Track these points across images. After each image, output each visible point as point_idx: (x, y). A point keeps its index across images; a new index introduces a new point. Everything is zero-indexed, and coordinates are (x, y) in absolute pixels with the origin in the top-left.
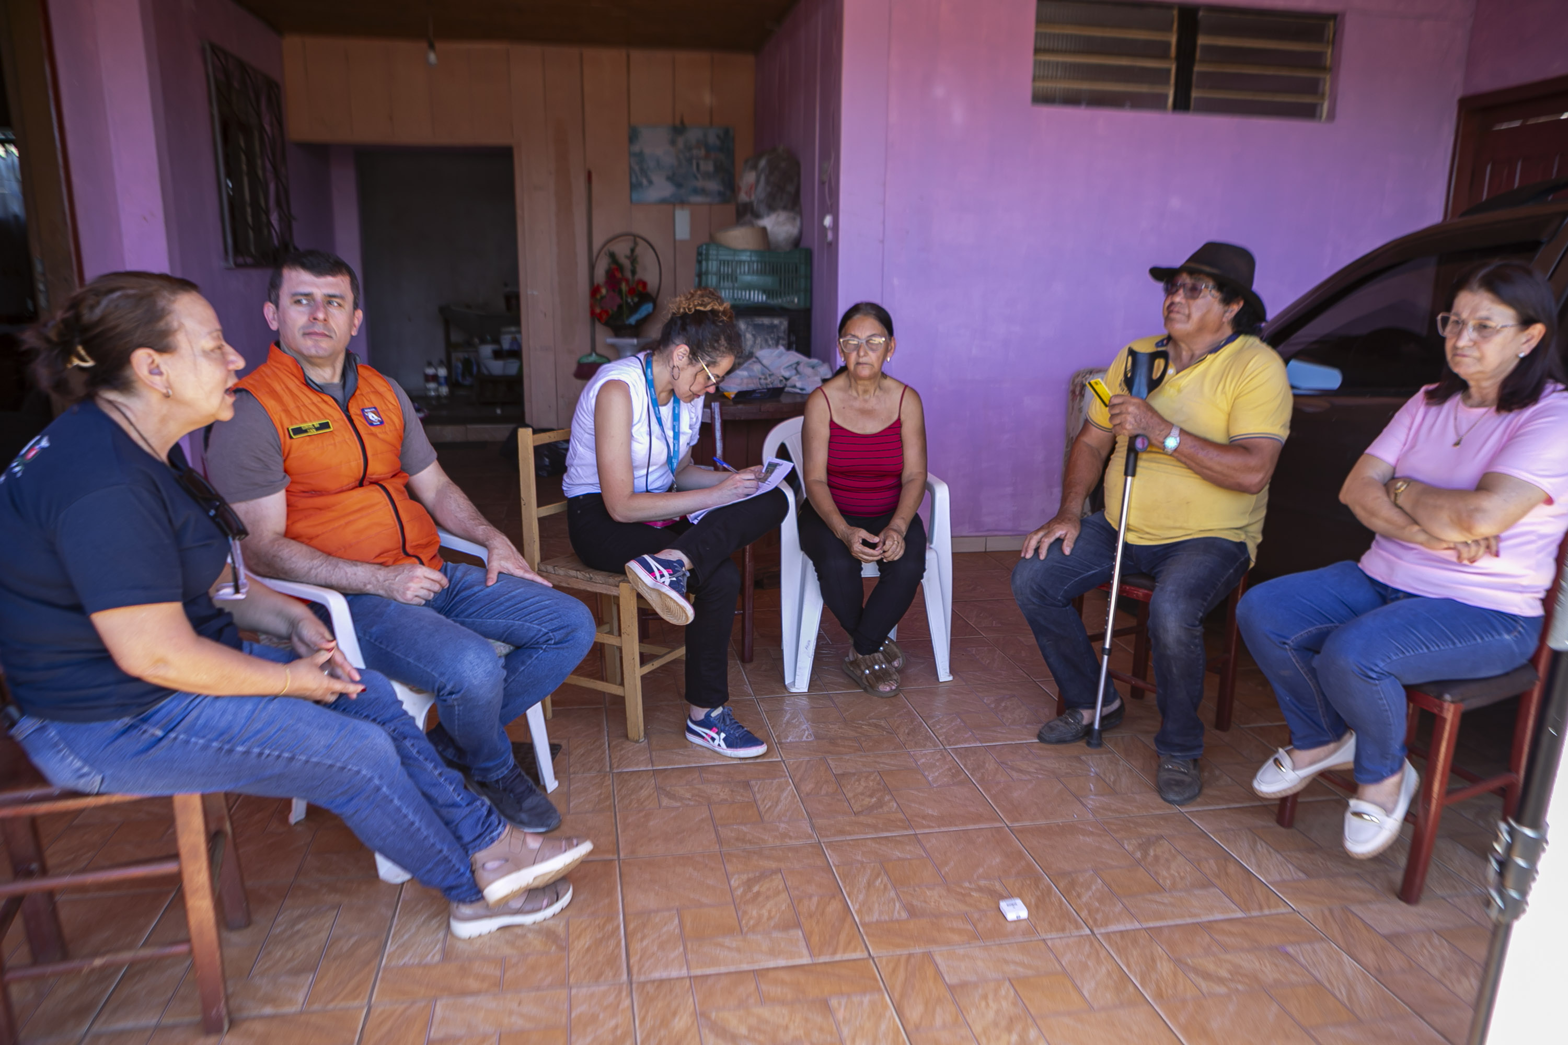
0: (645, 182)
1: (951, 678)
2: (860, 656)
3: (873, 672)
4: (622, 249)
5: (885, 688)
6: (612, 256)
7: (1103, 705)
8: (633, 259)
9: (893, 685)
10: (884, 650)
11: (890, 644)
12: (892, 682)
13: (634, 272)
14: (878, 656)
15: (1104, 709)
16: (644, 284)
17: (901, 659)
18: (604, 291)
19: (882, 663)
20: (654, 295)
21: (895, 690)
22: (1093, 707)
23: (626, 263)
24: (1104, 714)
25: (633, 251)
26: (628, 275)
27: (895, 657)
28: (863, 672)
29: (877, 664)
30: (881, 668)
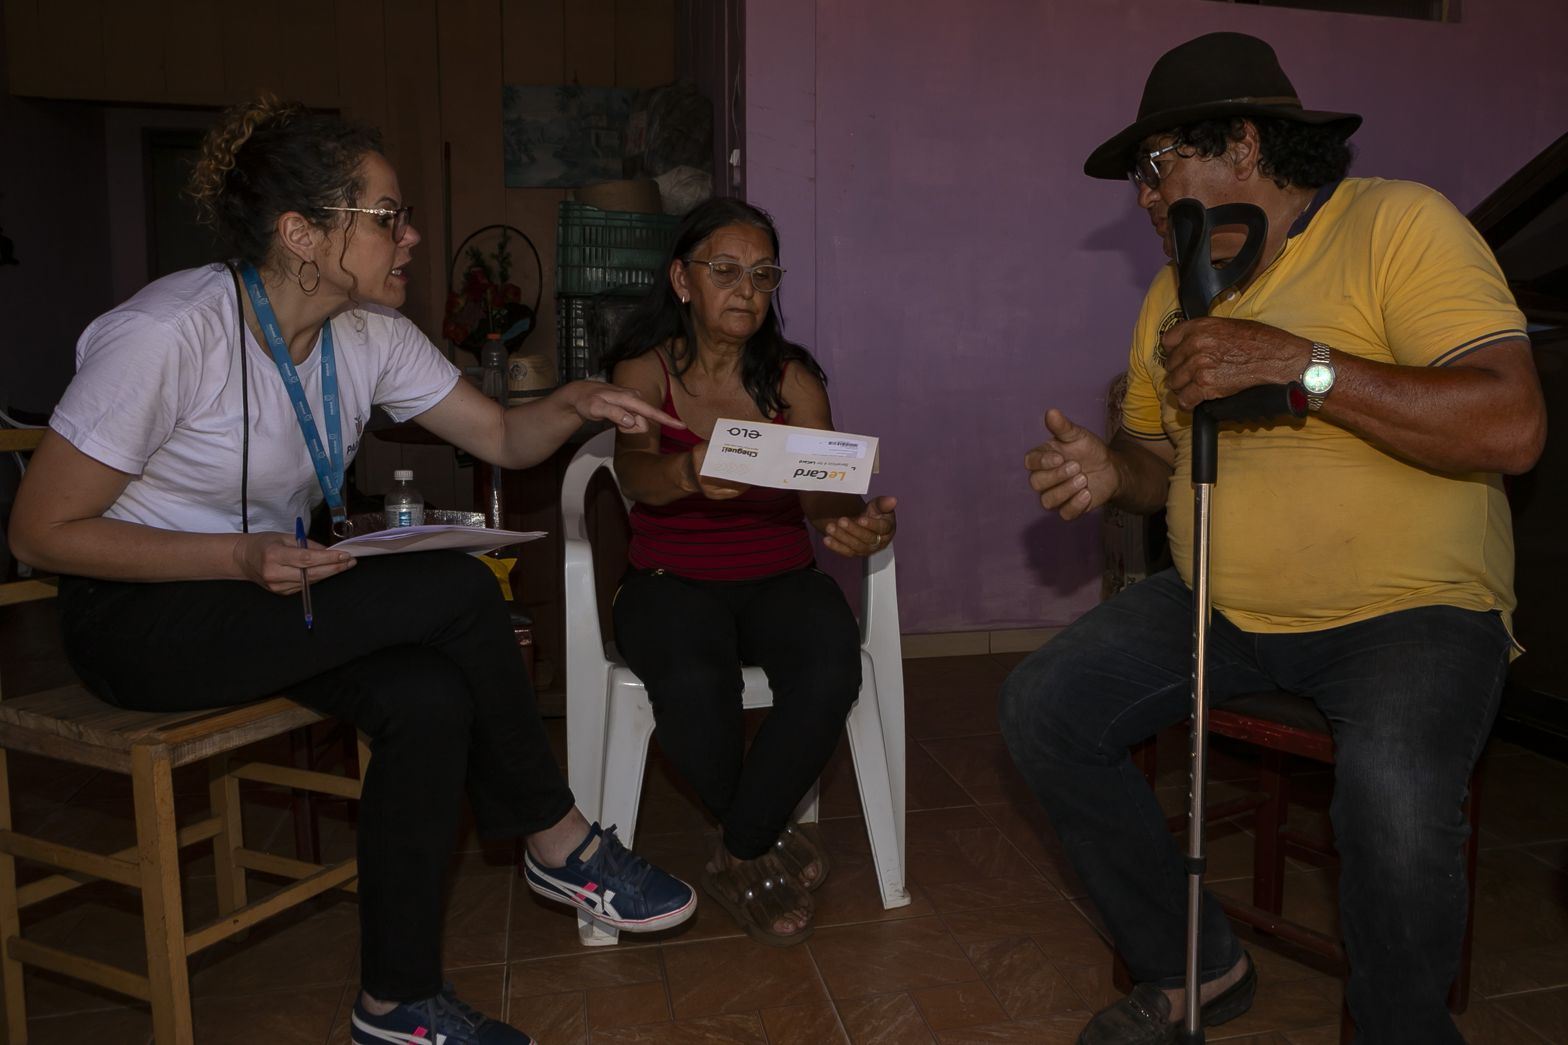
0: (525, 159)
1: (906, 901)
2: (738, 862)
3: (761, 892)
4: (488, 247)
5: (785, 927)
6: (476, 255)
7: (1201, 980)
8: (504, 260)
9: (801, 919)
10: (786, 846)
11: (797, 834)
12: (797, 913)
13: (504, 277)
14: (771, 859)
15: (1205, 988)
16: (517, 291)
17: (819, 863)
18: (462, 302)
19: (779, 874)
20: (533, 309)
21: (805, 928)
22: (1182, 983)
23: (495, 265)
24: (1204, 1000)
25: (502, 247)
26: (497, 281)
27: (808, 859)
28: (742, 896)
29: (768, 877)
30: (776, 884)
